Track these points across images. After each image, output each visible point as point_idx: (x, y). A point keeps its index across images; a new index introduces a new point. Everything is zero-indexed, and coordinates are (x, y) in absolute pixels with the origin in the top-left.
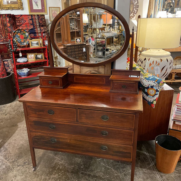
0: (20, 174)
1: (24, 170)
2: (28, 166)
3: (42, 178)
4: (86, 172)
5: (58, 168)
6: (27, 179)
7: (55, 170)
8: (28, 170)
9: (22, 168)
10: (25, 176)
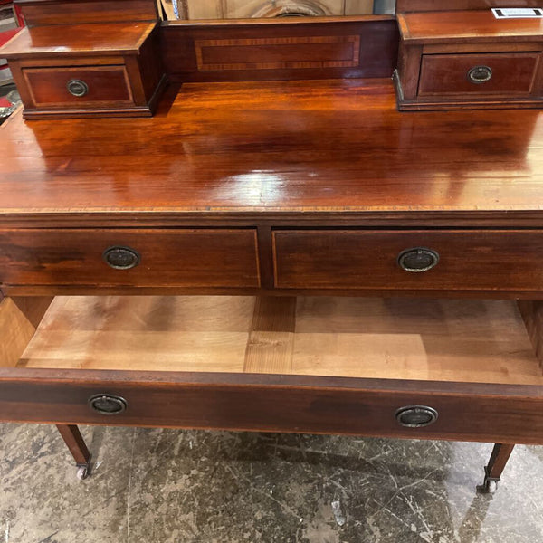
0: (29, 503)
1: (41, 480)
2: (53, 457)
3: (124, 506)
4: (297, 449)
5: (182, 449)
6: (65, 517)
7: (172, 457)
8: (57, 478)
9: (29, 471)
10: (50, 504)
